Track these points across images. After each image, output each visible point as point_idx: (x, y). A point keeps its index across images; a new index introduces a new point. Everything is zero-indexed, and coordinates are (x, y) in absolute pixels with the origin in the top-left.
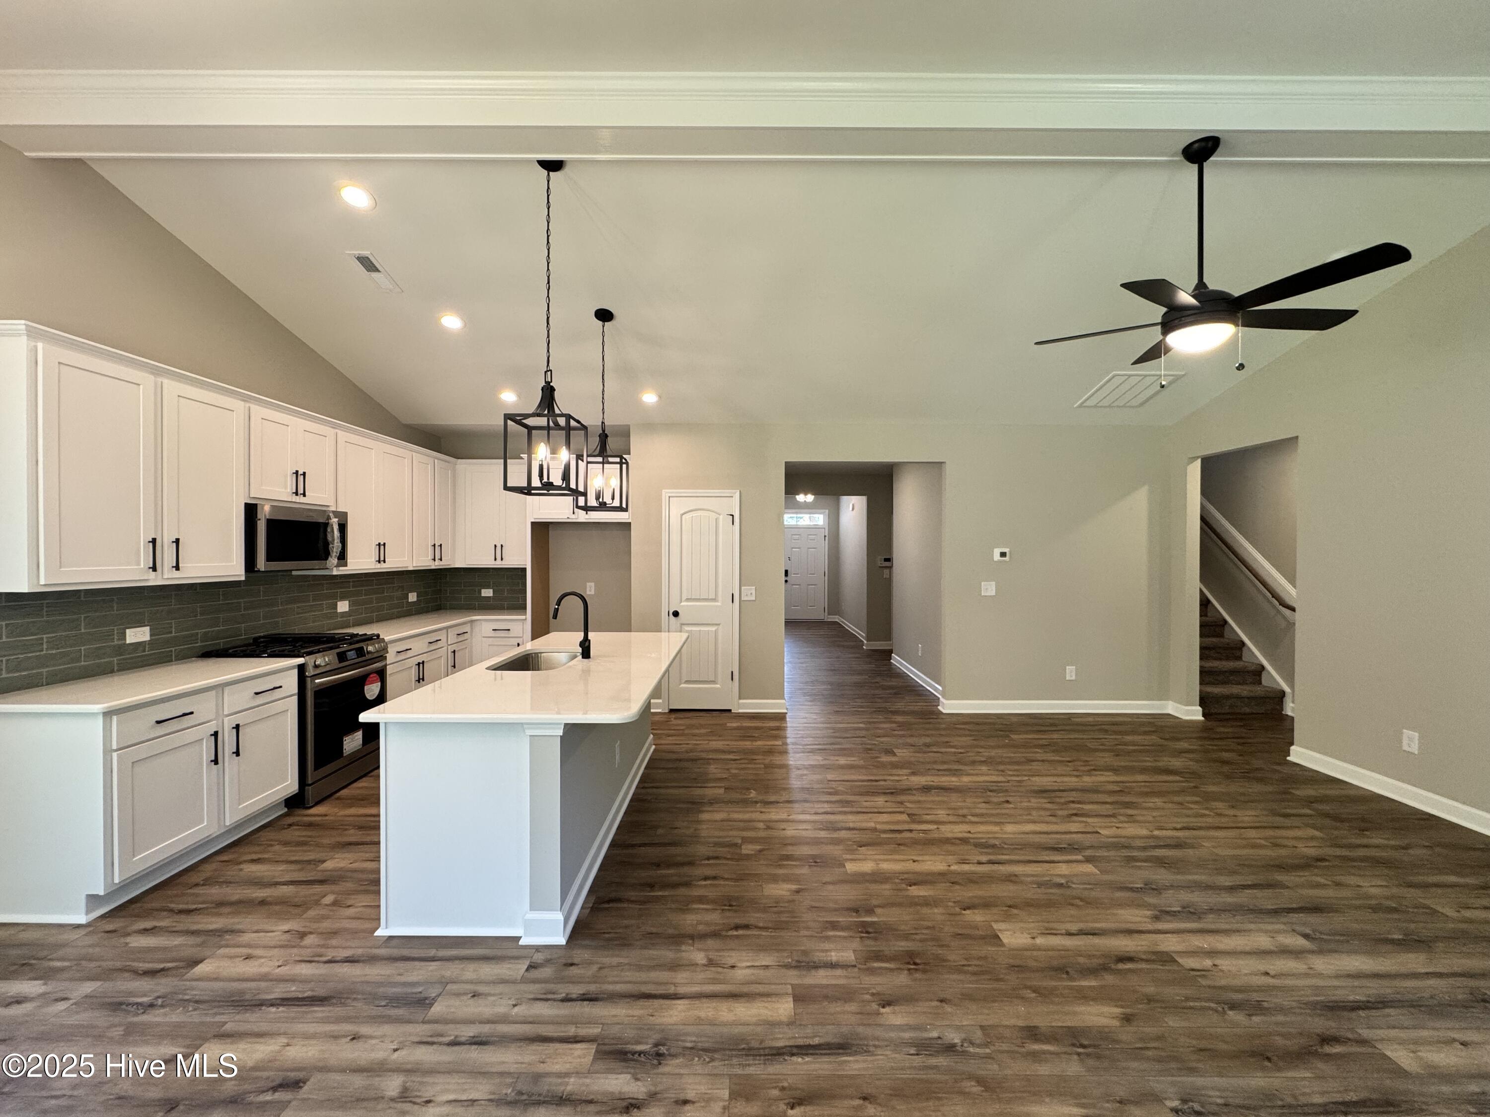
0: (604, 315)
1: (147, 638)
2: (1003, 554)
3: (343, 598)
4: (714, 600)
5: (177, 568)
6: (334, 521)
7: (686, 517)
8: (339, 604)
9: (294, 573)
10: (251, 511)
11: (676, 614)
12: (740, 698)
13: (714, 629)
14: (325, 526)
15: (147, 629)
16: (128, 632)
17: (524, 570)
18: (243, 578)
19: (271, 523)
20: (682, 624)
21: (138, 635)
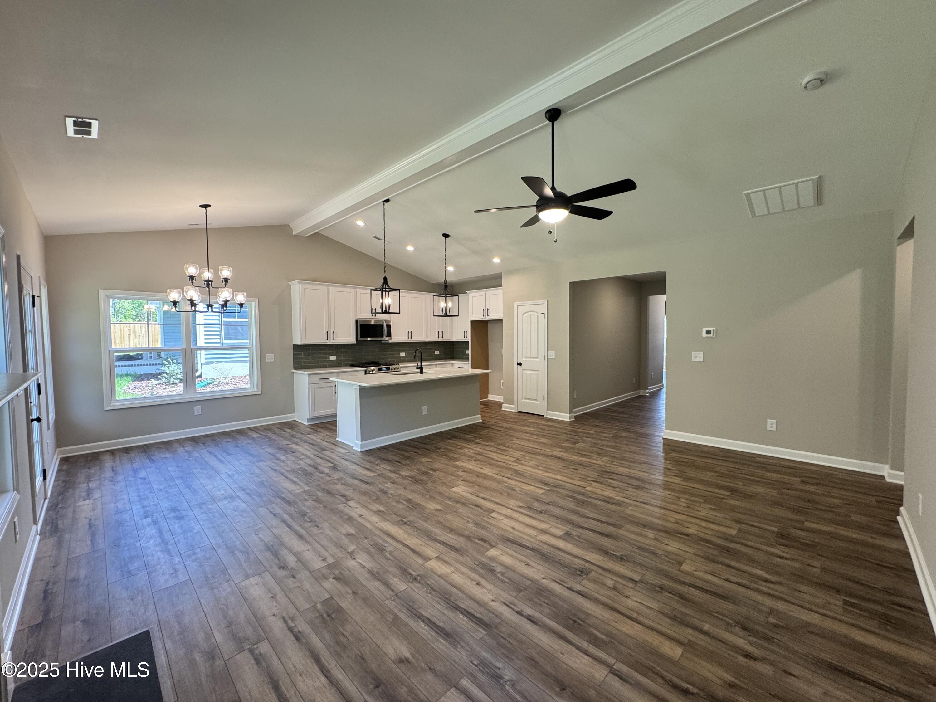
0: (446, 236)
1: (335, 359)
2: (708, 332)
3: (403, 351)
4: (537, 358)
5: (334, 339)
6: (385, 324)
7: (525, 315)
8: (401, 353)
9: (382, 342)
10: (357, 321)
11: (520, 364)
12: (548, 410)
13: (536, 373)
14: (382, 326)
15: (335, 357)
16: (330, 357)
17: (468, 342)
18: (355, 343)
19: (361, 325)
20: (523, 369)
21: (333, 358)
